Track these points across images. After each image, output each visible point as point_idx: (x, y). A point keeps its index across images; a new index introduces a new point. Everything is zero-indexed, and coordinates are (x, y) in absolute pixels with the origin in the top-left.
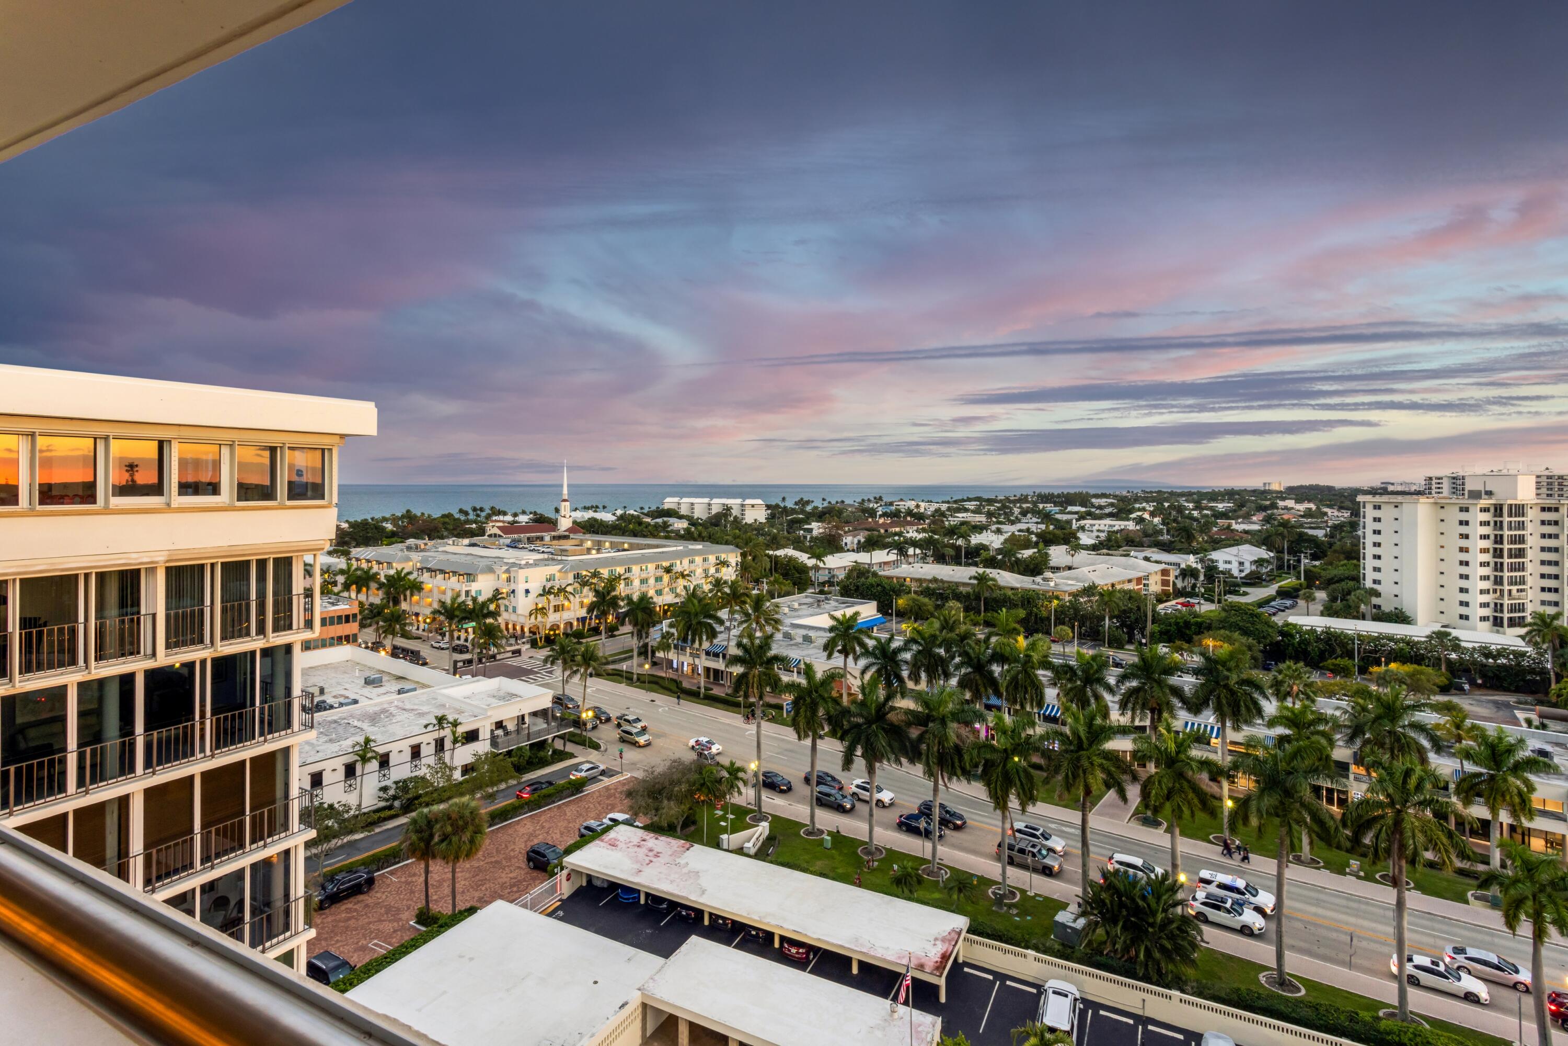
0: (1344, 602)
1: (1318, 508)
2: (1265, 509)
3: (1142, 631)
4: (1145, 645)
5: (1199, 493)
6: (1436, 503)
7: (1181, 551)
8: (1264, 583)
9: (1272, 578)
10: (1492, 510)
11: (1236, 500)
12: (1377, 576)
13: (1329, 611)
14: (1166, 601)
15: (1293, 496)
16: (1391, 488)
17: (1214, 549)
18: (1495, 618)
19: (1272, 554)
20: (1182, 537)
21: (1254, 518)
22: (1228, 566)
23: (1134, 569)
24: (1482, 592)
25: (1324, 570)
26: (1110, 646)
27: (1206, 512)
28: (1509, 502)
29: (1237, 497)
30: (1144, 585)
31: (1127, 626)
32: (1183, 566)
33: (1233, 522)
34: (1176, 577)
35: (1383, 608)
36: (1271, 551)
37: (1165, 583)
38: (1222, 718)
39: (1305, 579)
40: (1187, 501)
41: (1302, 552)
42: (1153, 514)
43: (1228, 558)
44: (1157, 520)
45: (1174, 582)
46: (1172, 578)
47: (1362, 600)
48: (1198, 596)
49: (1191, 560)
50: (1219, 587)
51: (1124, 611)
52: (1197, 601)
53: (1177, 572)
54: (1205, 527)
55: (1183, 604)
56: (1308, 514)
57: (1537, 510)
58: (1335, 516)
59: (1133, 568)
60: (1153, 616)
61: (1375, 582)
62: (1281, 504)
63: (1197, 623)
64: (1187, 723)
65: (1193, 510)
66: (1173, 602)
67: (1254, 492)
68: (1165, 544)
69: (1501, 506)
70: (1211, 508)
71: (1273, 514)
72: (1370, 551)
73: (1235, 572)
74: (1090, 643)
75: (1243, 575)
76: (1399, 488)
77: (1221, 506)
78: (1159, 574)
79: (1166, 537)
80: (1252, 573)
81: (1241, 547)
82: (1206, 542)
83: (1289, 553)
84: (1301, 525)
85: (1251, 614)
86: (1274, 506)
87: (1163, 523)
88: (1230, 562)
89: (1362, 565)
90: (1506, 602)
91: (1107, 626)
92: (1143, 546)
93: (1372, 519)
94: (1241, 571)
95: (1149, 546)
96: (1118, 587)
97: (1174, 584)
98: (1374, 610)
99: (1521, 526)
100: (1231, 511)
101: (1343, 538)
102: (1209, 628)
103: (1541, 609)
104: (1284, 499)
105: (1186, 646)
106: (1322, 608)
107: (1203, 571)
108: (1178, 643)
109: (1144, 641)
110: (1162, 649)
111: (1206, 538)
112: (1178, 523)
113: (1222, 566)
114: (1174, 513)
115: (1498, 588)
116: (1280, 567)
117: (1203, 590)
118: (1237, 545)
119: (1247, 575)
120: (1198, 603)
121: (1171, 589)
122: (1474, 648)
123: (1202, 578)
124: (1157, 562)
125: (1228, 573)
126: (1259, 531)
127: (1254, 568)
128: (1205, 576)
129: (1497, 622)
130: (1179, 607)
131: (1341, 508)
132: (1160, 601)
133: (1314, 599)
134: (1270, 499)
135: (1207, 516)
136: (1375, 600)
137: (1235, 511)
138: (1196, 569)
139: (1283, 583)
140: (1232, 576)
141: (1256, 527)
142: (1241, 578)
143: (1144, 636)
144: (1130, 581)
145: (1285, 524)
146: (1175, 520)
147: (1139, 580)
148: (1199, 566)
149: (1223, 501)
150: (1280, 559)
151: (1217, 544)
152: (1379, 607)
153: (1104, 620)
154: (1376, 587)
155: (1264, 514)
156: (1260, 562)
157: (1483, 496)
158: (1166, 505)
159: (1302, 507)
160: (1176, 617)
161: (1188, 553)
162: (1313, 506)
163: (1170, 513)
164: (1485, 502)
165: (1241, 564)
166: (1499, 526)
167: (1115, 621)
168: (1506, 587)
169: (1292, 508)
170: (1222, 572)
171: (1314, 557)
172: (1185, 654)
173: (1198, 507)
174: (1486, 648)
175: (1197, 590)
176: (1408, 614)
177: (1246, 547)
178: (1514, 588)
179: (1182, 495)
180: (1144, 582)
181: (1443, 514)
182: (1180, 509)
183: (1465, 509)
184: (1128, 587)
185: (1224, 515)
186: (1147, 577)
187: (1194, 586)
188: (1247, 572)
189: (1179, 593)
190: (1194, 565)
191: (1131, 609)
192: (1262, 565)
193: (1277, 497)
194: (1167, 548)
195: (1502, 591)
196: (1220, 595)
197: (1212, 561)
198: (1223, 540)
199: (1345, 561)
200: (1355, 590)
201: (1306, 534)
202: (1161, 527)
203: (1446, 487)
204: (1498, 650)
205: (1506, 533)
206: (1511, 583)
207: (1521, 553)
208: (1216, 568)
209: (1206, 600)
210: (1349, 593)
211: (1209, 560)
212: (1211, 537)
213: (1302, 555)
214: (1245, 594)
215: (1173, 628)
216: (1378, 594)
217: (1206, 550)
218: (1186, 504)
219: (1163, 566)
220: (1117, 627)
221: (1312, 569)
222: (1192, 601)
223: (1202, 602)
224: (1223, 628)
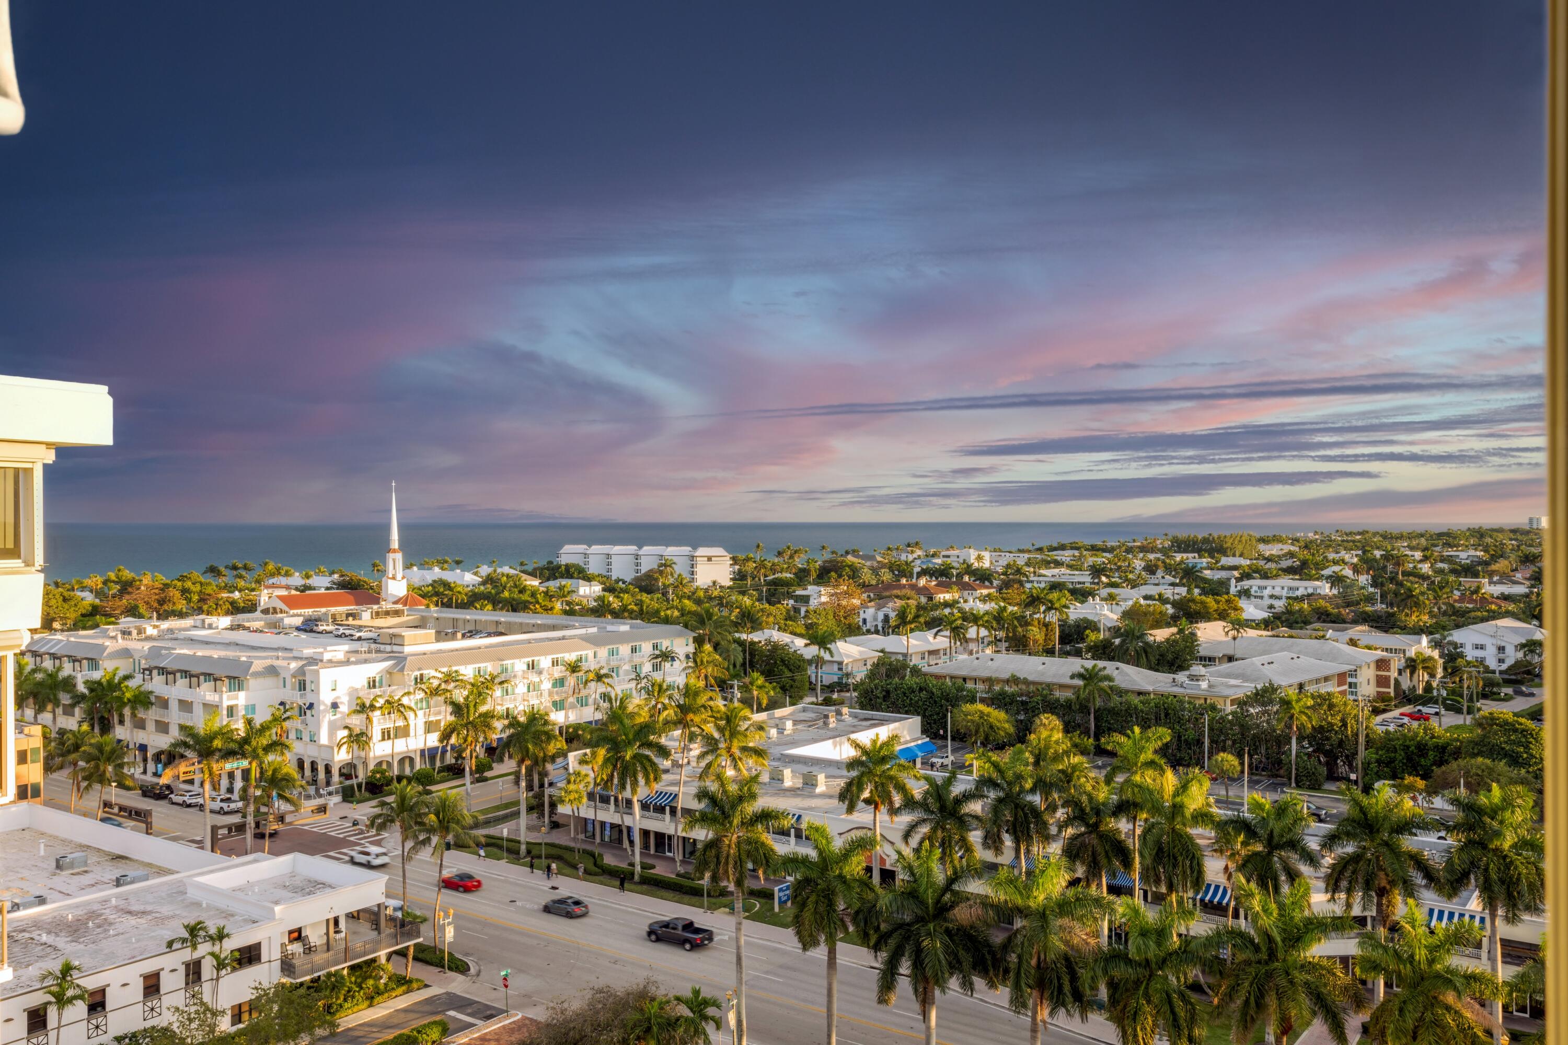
3: (1350, 760)
4: (1356, 782)
14: (1385, 711)
17: (1458, 626)
21: (1519, 576)
22: (1479, 653)
23: (1334, 659)
26: (1298, 786)
27: (1440, 565)
30: (1350, 685)
31: (1327, 753)
37: (1382, 681)
38: (1490, 903)
40: (1412, 548)
42: (1356, 569)
44: (1364, 579)
45: (1396, 680)
46: (1394, 674)
48: (1436, 702)
51: (1321, 727)
52: (1433, 711)
55: (1410, 716)
59: (1333, 657)
60: (1367, 736)
63: (1436, 747)
64: (1431, 911)
65: (1421, 561)
66: (1396, 713)
68: (1380, 617)
73: (1492, 663)
74: (1266, 782)
75: (1504, 667)
78: (1373, 666)
79: (1380, 607)
80: (1517, 664)
82: (1445, 613)
85: (1523, 730)
87: (1375, 584)
88: (1482, 647)
91: (1294, 752)
92: (1344, 622)
95: (1355, 622)
96: (1311, 689)
97: (1397, 682)
102: (1457, 754)
105: (1421, 783)
107: (1441, 661)
108: (1408, 780)
109: (1353, 777)
110: (1385, 791)
111: (1444, 607)
113: (1471, 654)
114: (1390, 567)
119: (1510, 668)
120: (1437, 714)
124: (1369, 648)
125: (1481, 661)
126: (1527, 596)
127: (1520, 655)
128: (1445, 669)
130: (1406, 720)
132: (1376, 711)
135: (1441, 571)
137: (1487, 563)
138: (1431, 658)
140: (1487, 670)
142: (1501, 672)
143: (1352, 769)
144: (1326, 679)
147: (1341, 678)
151: (1461, 618)
153: (1290, 743)
158: (1378, 554)
160: (1404, 736)
163: (1384, 568)
165: (1501, 649)
167: (1306, 744)
172: (1420, 798)
175: (1435, 693)
180: (1349, 680)
184: (1325, 688)
185: (1469, 570)
186: (1353, 673)
187: (1428, 688)
188: (1509, 662)
189: (1406, 698)
191: (1332, 725)
194: (1385, 624)
196: (1471, 700)
197: (1456, 646)
202: (1371, 590)
208: (1461, 655)
209: (1448, 708)
211: (1450, 643)
215: (1400, 755)
217: (1444, 628)
218: (1409, 553)
220: (1309, 755)
222: (1425, 710)
223: (1443, 712)
224: (1480, 753)
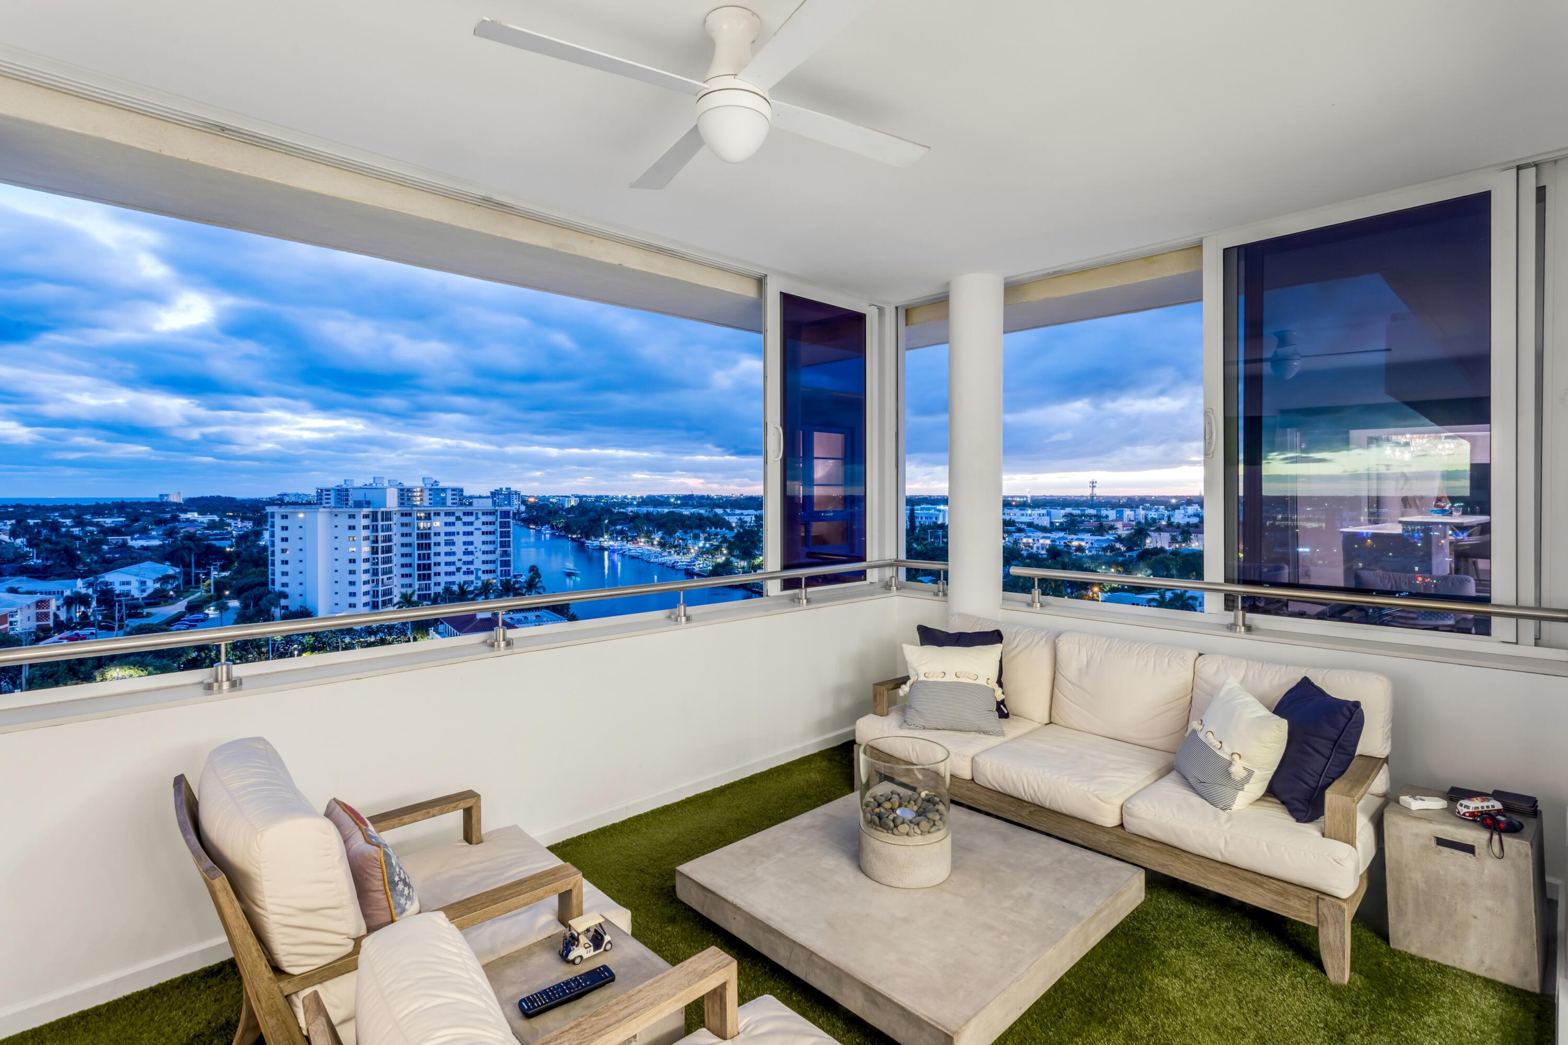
0: (257, 608)
1: (221, 520)
2: (165, 522)
5: (78, 507)
6: (331, 512)
7: (60, 576)
8: (170, 601)
9: (180, 594)
10: (371, 516)
11: (128, 513)
12: (285, 579)
13: (244, 618)
15: (195, 509)
16: (286, 499)
18: (373, 602)
19: (178, 570)
20: (63, 560)
24: (365, 583)
25: (234, 579)
28: (382, 509)
29: (129, 510)
32: (68, 593)
33: (129, 538)
34: (58, 608)
35: (290, 608)
36: (177, 566)
39: (215, 591)
41: (210, 564)
43: (126, 578)
47: (272, 604)
49: (80, 585)
50: (119, 612)
53: (61, 602)
54: (94, 546)
56: (212, 525)
57: (398, 515)
58: (237, 526)
61: (283, 585)
62: (183, 516)
67: (150, 504)
69: (377, 512)
70: (97, 525)
71: (175, 527)
72: (279, 557)
76: (294, 499)
77: (108, 522)
81: (142, 565)
83: (197, 567)
84: (207, 537)
86: (175, 519)
89: (270, 572)
90: (381, 588)
93: (280, 529)
94: (143, 591)
98: (283, 611)
99: (389, 528)
100: (123, 526)
101: (249, 547)
103: (404, 590)
104: (185, 512)
106: (235, 617)
112: (51, 543)
115: (375, 578)
116: (187, 582)
117: (100, 618)
118: (136, 563)
121: (51, 623)
122: (362, 629)
123: (94, 604)
129: (375, 606)
131: (244, 519)
133: (227, 609)
134: (168, 512)
136: (283, 602)
139: (192, 598)
141: (157, 543)
145: (190, 537)
146: (47, 540)
148: (90, 591)
149: (111, 515)
150: (187, 574)
152: (287, 607)
154: (285, 589)
155: (164, 527)
156: (165, 579)
157: (365, 505)
159: (205, 519)
161: (76, 577)
162: (216, 518)
164: (365, 511)
166: (375, 529)
168: (380, 577)
169: (194, 521)
170: (119, 595)
171: (223, 568)
173: (79, 522)
174: (369, 627)
176: (311, 610)
177: (147, 564)
178: (385, 577)
179: (54, 509)
181: (337, 521)
182: (55, 527)
183: (352, 516)
190: (83, 591)
192: (167, 582)
193: (177, 510)
195: (377, 580)
198: (118, 559)
199: (254, 569)
200: (266, 595)
201: (214, 546)
203: (333, 495)
204: (377, 627)
205: (381, 534)
206: (383, 574)
207: (389, 550)
210: (260, 598)
212: (102, 557)
213: (212, 568)
214: (149, 615)
216: (285, 596)
219: (39, 597)
221: (222, 579)
